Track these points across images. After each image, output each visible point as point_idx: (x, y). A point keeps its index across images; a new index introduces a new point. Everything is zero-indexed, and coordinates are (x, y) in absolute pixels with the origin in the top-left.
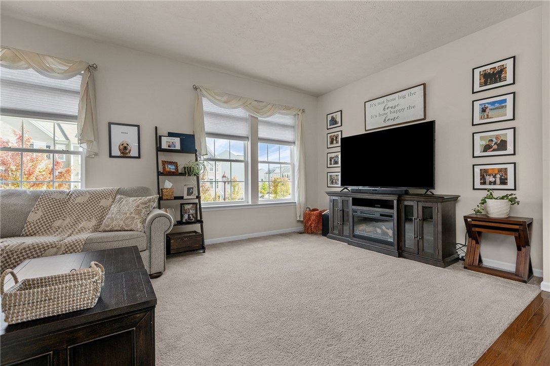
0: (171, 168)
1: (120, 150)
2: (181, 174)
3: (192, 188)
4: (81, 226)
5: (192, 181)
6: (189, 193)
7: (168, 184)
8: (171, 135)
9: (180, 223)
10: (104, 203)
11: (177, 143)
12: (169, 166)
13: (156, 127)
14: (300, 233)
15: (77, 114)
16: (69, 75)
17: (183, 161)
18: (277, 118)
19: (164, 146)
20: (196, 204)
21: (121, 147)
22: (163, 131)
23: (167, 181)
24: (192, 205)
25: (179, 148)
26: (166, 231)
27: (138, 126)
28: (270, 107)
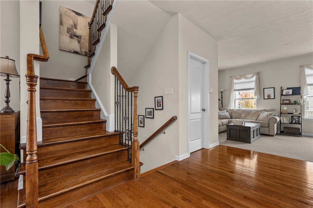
0: (287, 102)
1: (267, 97)
2: (293, 104)
3: (298, 110)
4: (253, 118)
5: (298, 107)
6: (296, 112)
7: (285, 108)
8: (288, 89)
11: (291, 92)
12: (286, 101)
13: (281, 87)
15: (254, 87)
16: (252, 77)
17: (293, 98)
19: (284, 93)
20: (300, 116)
21: (268, 96)
23: (285, 107)
24: (297, 117)
25: (291, 94)
26: (274, 123)
27: (274, 88)
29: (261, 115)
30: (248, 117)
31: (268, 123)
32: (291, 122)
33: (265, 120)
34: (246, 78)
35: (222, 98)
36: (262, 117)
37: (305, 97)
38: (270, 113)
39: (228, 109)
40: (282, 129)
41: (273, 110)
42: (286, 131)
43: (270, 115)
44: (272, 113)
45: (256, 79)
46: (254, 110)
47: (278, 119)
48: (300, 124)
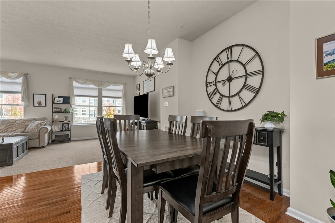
0: (59, 110)
1: (38, 104)
2: (63, 112)
3: (67, 118)
4: (18, 130)
5: (67, 115)
6: (66, 120)
7: (56, 116)
8: (59, 97)
9: (62, 131)
10: (27, 123)
11: (61, 100)
12: (57, 109)
13: (53, 95)
15: (21, 91)
16: (18, 77)
17: (64, 107)
18: (112, 87)
19: (56, 101)
20: (69, 124)
21: (38, 103)
22: (56, 95)
23: (56, 115)
25: (62, 102)
26: (45, 133)
27: (45, 95)
28: (107, 83)
29: (30, 125)
30: (10, 130)
31: (39, 133)
32: (62, 130)
33: (34, 131)
34: (8, 77)
36: (32, 128)
37: (73, 106)
38: (41, 122)
40: (54, 138)
41: (44, 119)
42: (58, 139)
43: (41, 124)
44: (42, 122)
45: (23, 81)
46: (20, 120)
47: (49, 128)
48: (69, 130)
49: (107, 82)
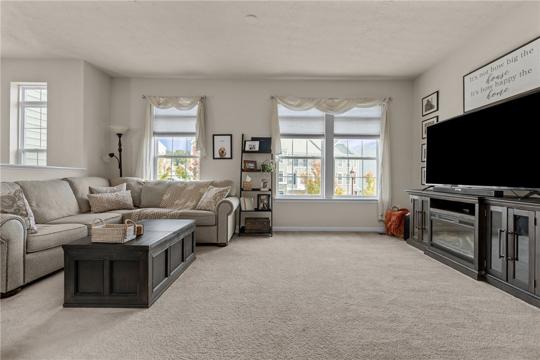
0: (252, 166)
1: (220, 154)
2: (259, 171)
3: (267, 182)
4: (187, 204)
5: (266, 176)
6: (264, 187)
7: (248, 178)
8: (253, 139)
9: (257, 210)
10: (201, 190)
12: (249, 164)
13: (243, 135)
14: (381, 234)
15: (195, 131)
16: (191, 106)
17: (261, 159)
18: (355, 112)
19: (247, 149)
20: (270, 195)
21: (220, 151)
22: (248, 137)
23: (248, 176)
24: (266, 196)
25: (258, 150)
26: (229, 214)
27: (231, 135)
28: (346, 102)
29: (205, 195)
30: (177, 202)
31: (217, 214)
32: (256, 207)
33: (210, 208)
34: (179, 106)
35: (120, 150)
36: (206, 201)
37: (277, 157)
38: (222, 189)
39: (132, 181)
40: (243, 224)
41: (228, 183)
42: (249, 227)
43: (221, 194)
44: (224, 190)
45: (199, 111)
46: (191, 183)
47: (235, 202)
48: (270, 210)
49: (346, 99)
